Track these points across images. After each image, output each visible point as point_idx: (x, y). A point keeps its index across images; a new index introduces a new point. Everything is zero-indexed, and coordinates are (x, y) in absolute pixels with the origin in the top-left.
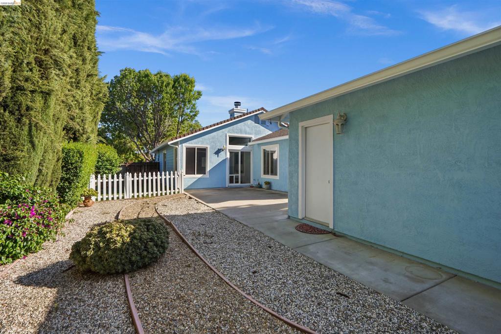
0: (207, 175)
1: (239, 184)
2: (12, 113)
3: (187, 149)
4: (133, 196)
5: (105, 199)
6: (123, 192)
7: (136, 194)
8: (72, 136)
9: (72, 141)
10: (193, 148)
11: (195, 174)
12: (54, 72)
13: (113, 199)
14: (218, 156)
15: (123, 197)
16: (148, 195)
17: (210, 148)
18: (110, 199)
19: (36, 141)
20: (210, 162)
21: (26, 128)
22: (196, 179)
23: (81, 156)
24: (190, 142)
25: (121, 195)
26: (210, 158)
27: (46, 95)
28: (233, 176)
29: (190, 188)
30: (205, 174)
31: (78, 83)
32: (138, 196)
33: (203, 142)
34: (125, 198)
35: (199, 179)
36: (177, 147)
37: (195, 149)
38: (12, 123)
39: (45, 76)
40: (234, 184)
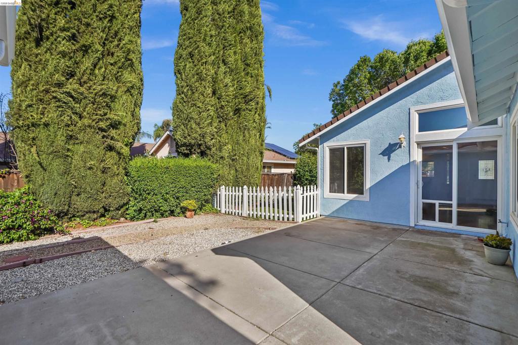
0: (366, 197)
1: (453, 226)
3: (332, 151)
4: (249, 215)
5: (230, 212)
6: (242, 209)
10: (340, 148)
11: (344, 193)
13: (235, 213)
14: (389, 159)
17: (372, 145)
20: (373, 171)
22: (346, 202)
25: (240, 212)
26: (372, 163)
28: (434, 204)
30: (362, 193)
32: (253, 215)
33: (357, 136)
35: (351, 201)
36: (317, 149)
37: (344, 149)
40: (436, 224)
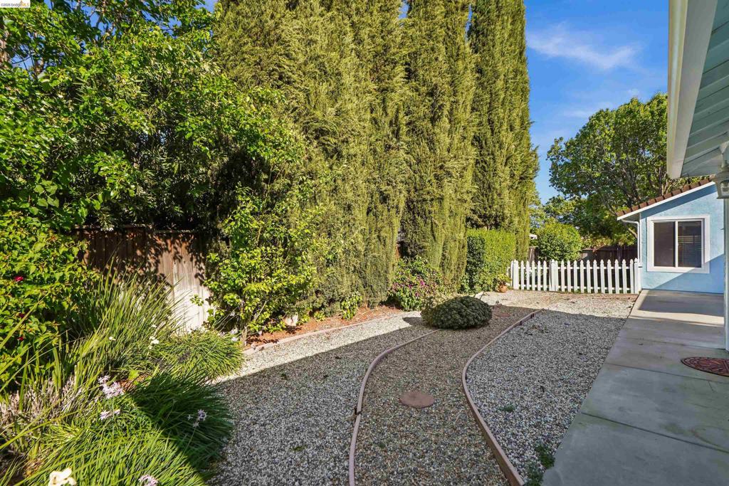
0: (705, 270)
2: (422, 217)
3: (657, 225)
4: (560, 289)
5: (528, 288)
6: (548, 284)
7: (563, 287)
8: (493, 223)
9: (493, 227)
10: (670, 222)
11: (674, 266)
12: (446, 180)
13: (536, 289)
15: (548, 289)
16: (579, 290)
17: (712, 219)
18: (534, 289)
19: (436, 234)
20: (713, 244)
21: (430, 226)
22: (678, 275)
23: (483, 243)
24: (663, 212)
25: (545, 287)
26: (713, 237)
27: (441, 199)
29: (663, 288)
30: (699, 266)
31: (495, 170)
32: (566, 290)
33: (692, 211)
34: (550, 290)
36: (637, 223)
37: (674, 223)
38: (422, 224)
39: (440, 186)
